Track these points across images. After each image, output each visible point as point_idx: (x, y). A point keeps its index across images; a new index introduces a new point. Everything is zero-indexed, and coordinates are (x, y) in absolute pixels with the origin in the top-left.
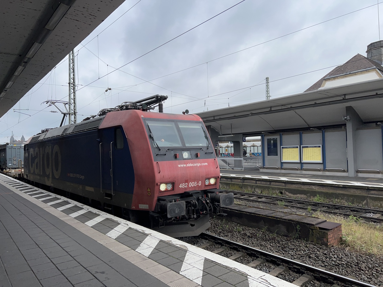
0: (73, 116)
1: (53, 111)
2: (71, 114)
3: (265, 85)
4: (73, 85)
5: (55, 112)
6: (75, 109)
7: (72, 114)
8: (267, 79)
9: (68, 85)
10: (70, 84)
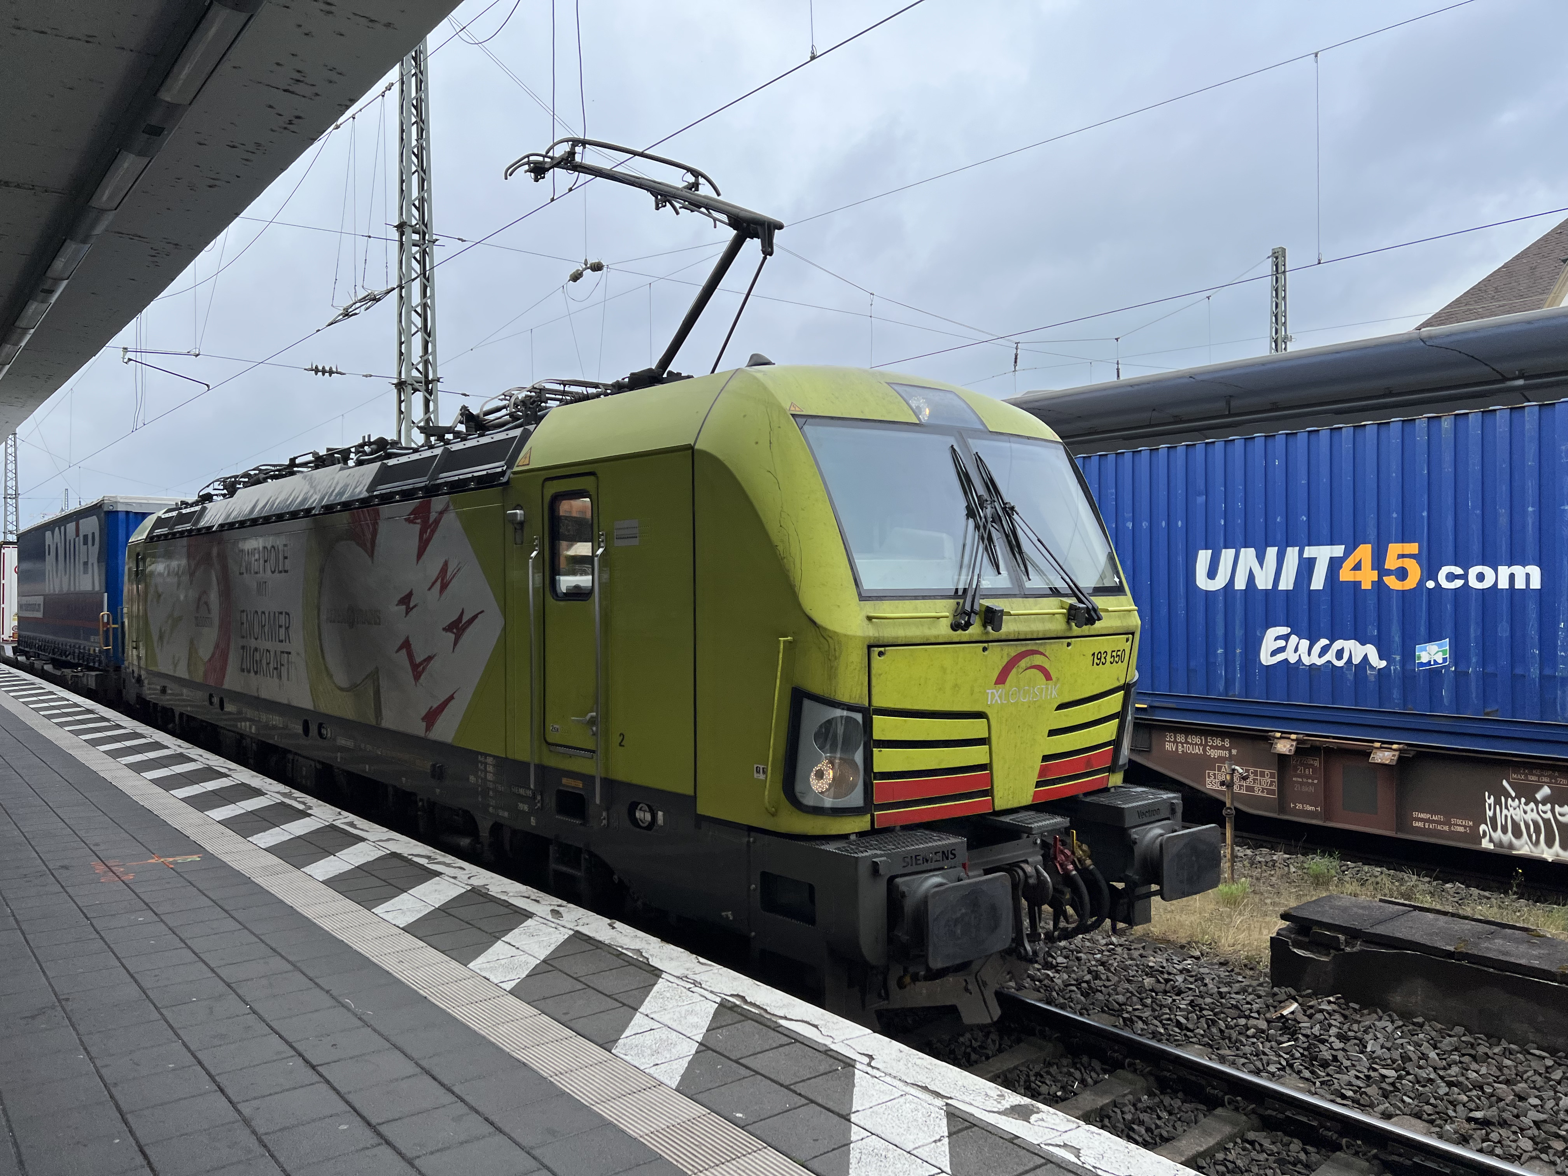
0: (418, 399)
1: (320, 368)
2: (410, 387)
3: (1269, 282)
4: (416, 237)
5: (331, 372)
6: (426, 363)
7: (417, 385)
8: (1278, 257)
9: (396, 235)
10: (408, 230)
